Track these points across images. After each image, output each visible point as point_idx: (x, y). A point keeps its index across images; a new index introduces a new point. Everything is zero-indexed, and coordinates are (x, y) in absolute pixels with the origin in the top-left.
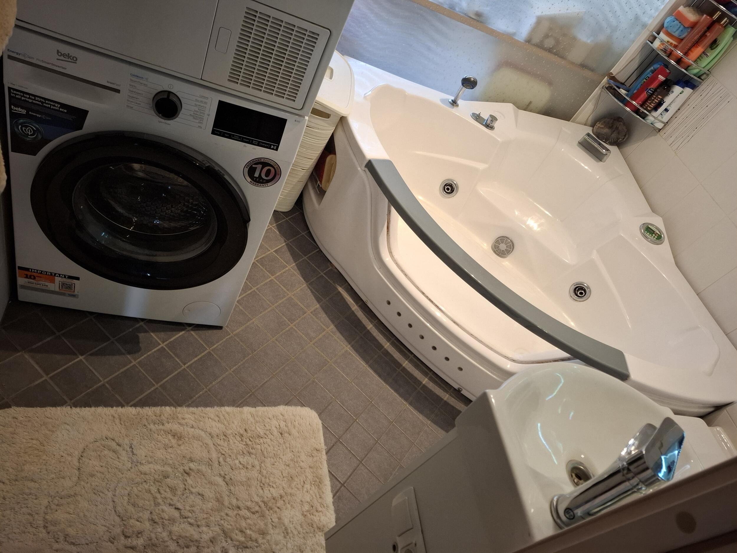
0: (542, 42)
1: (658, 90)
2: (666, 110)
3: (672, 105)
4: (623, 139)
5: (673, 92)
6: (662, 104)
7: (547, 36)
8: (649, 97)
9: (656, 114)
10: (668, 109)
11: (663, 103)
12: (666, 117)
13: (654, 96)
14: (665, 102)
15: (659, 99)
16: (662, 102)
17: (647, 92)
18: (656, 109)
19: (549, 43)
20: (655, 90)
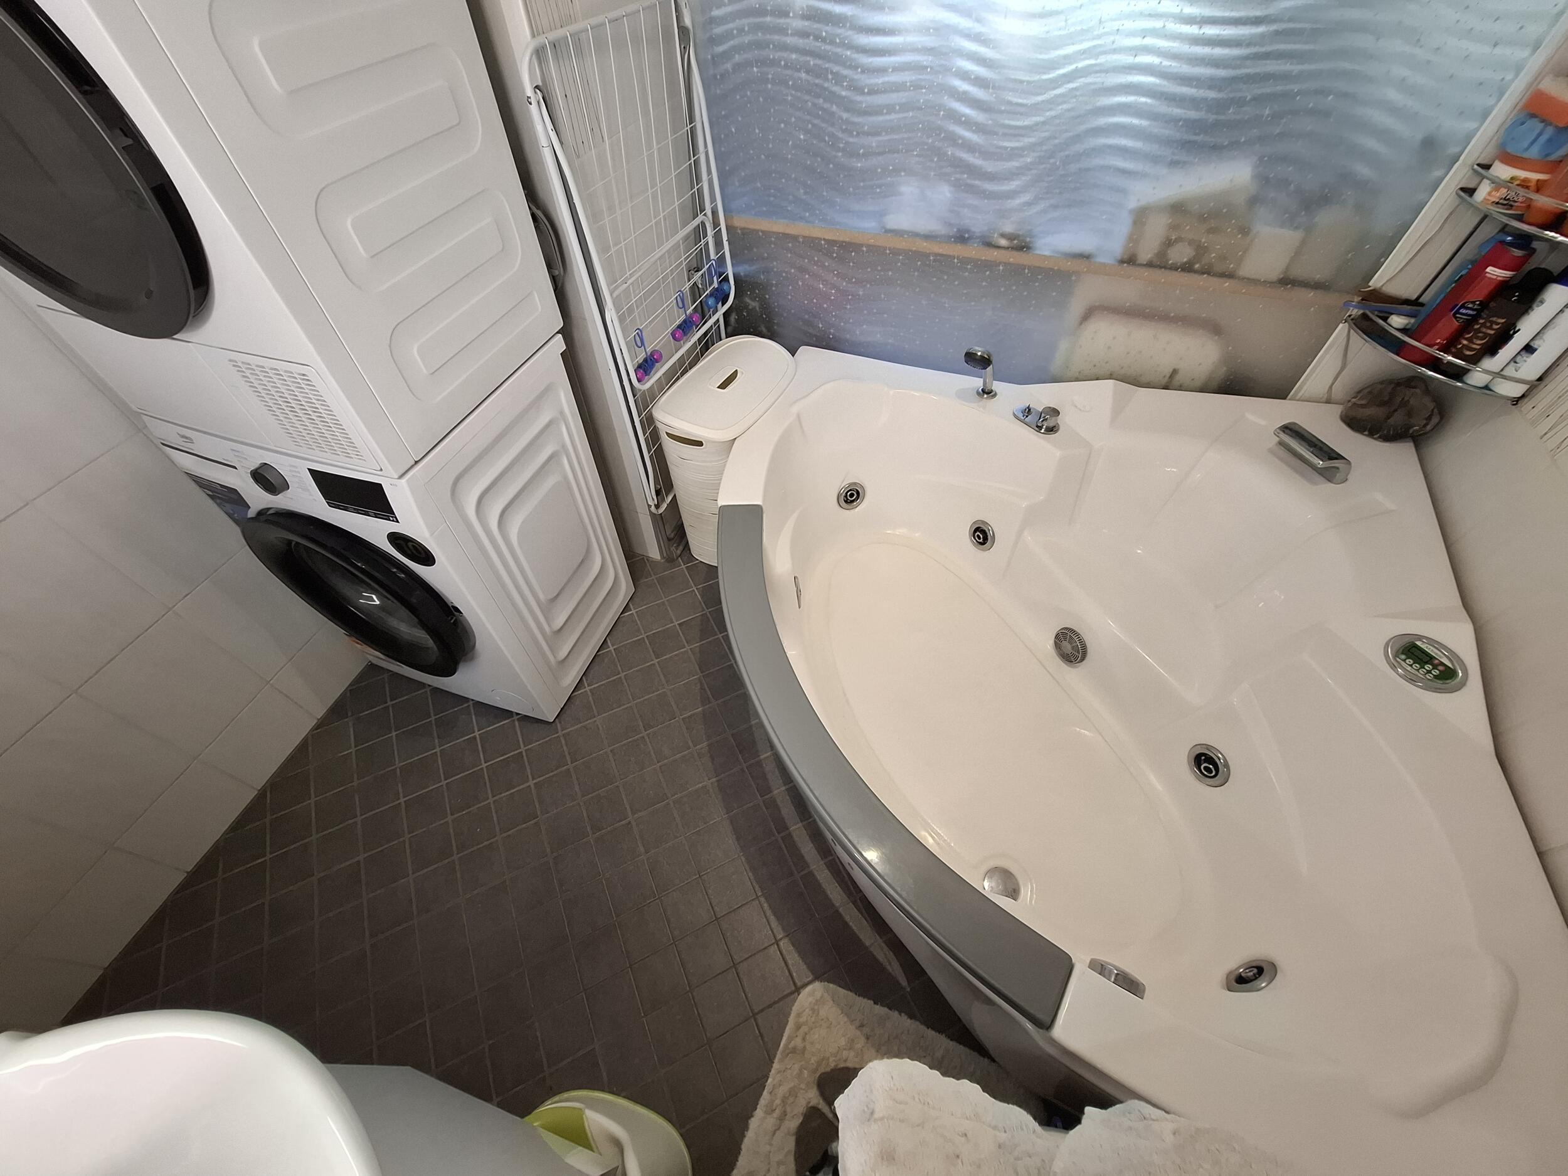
0: (1162, 254)
1: (1492, 304)
2: (1529, 349)
3: (1549, 335)
4: (1425, 426)
5: (1542, 302)
6: (1510, 337)
7: (1169, 243)
8: (1467, 326)
9: (1491, 364)
10: (1535, 346)
11: (1515, 333)
12: (1532, 367)
13: (1481, 321)
14: (1519, 330)
15: (1495, 327)
16: (1511, 332)
17: (1454, 315)
18: (1492, 349)
19: (1180, 254)
20: (1484, 305)
